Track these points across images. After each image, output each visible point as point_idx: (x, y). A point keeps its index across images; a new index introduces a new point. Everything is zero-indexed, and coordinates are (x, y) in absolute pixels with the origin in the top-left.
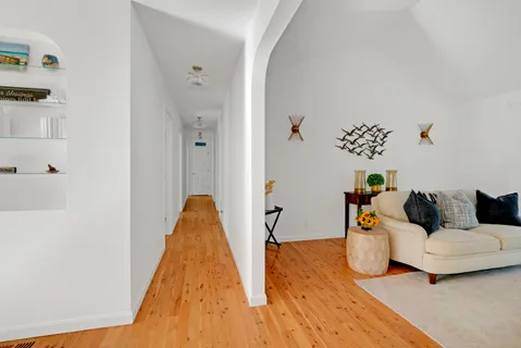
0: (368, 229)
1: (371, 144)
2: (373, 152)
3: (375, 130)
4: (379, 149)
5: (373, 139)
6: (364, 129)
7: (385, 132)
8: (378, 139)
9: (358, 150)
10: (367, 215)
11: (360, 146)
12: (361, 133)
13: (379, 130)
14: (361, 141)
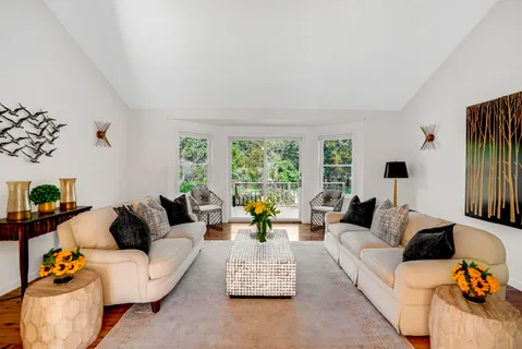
0: (67, 279)
1: (35, 140)
2: (39, 152)
3: (40, 118)
4: (46, 147)
5: (38, 132)
6: (22, 114)
7: (56, 123)
8: (45, 133)
9: (11, 147)
10: (66, 259)
11: (16, 141)
12: (16, 119)
13: (47, 120)
14: (15, 133)
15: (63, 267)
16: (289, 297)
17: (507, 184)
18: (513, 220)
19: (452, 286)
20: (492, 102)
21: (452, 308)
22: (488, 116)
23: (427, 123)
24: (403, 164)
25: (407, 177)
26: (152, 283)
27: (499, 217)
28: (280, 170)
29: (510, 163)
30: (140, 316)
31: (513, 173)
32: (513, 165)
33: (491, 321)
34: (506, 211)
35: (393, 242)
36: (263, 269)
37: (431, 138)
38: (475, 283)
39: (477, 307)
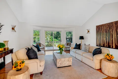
7: (2, 24)
15: (20, 66)
16: (70, 66)
17: (104, 40)
18: (105, 46)
19: (105, 58)
20: (101, 25)
21: (107, 62)
22: (100, 28)
23: (88, 29)
24: (83, 37)
25: (84, 39)
26: (41, 67)
27: (103, 46)
28: (50, 39)
29: (104, 36)
30: (38, 76)
31: (105, 38)
32: (105, 36)
33: (115, 64)
34: (104, 45)
35: (88, 52)
36: (66, 60)
37: (89, 31)
38: (111, 57)
39: (111, 61)
